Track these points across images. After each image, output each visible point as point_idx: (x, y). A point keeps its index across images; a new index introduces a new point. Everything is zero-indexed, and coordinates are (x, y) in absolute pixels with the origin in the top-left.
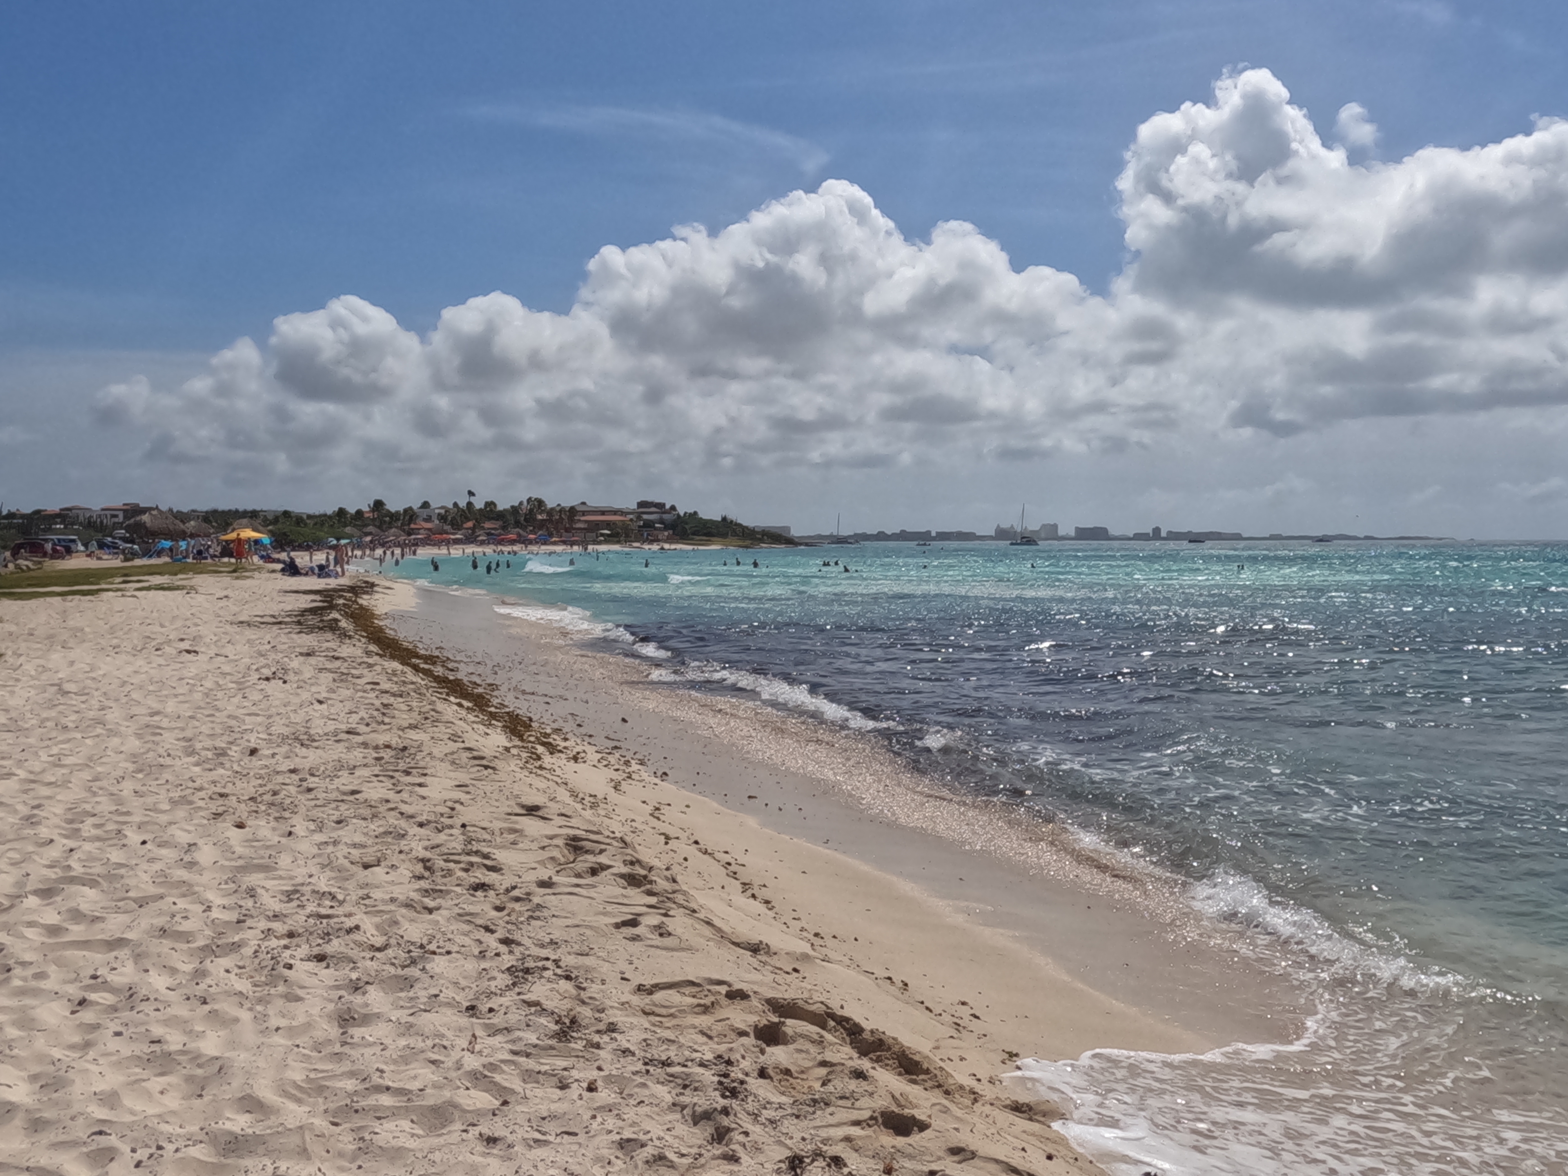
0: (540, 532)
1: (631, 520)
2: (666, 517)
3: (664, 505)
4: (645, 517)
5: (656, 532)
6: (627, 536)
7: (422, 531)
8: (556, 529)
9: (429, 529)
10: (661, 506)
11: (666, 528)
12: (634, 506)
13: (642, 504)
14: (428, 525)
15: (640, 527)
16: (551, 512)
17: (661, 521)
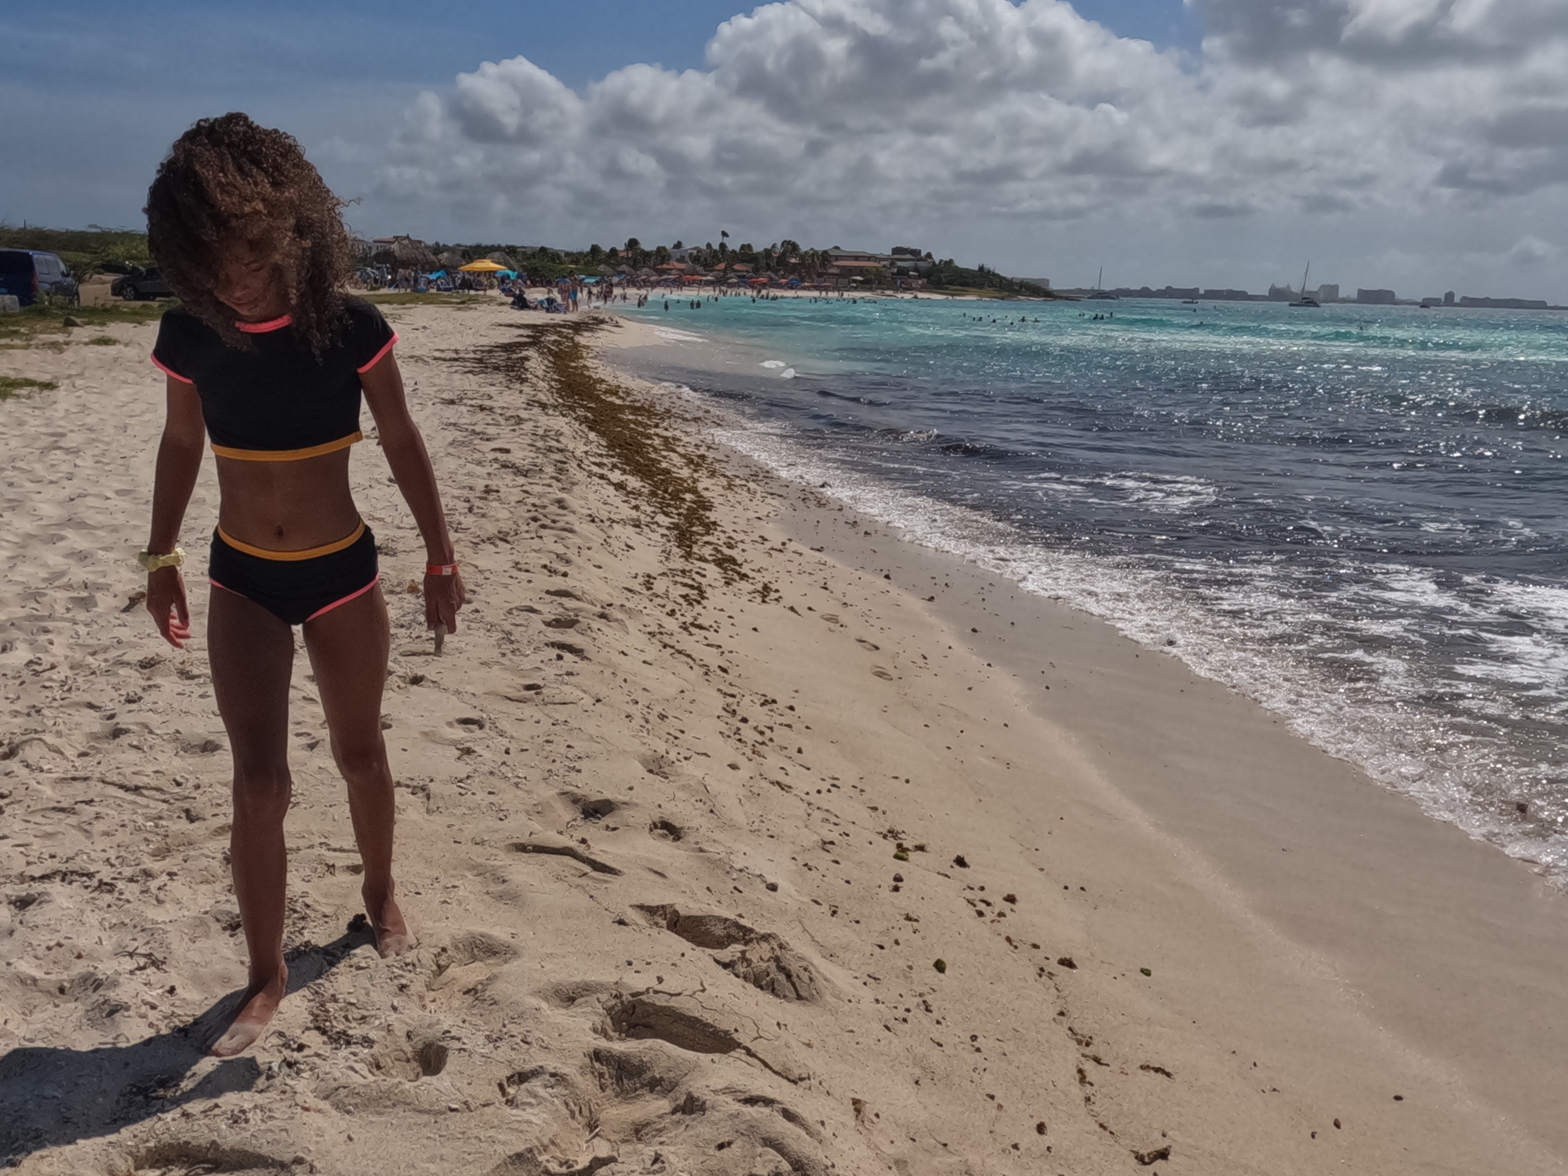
0: (791, 277)
1: (884, 266)
2: (921, 264)
3: (919, 252)
4: (899, 263)
5: (910, 280)
6: (880, 283)
7: (674, 272)
8: (808, 273)
9: (681, 270)
10: (916, 253)
11: (920, 277)
12: (889, 252)
13: (897, 251)
14: (682, 266)
15: (893, 274)
16: (803, 257)
17: (916, 269)
